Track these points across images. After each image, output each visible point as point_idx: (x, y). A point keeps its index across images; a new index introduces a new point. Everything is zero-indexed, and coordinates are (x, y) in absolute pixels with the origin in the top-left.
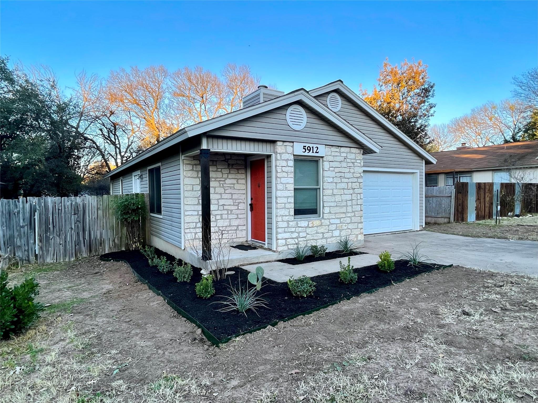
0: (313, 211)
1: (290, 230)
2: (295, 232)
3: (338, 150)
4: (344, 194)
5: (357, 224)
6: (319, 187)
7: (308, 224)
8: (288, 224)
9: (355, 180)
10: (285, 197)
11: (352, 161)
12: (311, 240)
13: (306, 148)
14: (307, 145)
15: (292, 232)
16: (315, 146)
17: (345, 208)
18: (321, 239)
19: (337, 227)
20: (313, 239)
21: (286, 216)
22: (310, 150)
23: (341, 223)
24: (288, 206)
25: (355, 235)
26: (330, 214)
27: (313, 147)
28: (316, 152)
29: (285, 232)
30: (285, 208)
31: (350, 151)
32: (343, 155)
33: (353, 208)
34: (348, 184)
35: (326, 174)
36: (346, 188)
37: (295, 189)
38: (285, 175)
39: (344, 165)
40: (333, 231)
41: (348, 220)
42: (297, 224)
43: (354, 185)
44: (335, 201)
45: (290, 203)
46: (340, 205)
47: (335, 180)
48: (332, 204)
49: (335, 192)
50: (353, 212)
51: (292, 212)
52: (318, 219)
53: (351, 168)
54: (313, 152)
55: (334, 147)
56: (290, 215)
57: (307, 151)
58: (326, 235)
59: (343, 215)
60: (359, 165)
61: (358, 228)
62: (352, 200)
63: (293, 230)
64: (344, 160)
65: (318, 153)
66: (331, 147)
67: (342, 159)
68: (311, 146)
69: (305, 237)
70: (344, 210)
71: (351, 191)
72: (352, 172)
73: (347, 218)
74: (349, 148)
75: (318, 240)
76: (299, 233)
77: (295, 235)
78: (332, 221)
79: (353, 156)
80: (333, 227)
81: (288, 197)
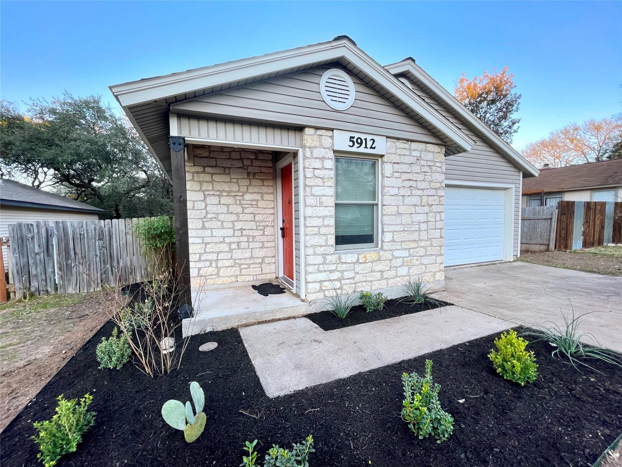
0: (368, 239)
1: (326, 267)
2: (336, 270)
3: (406, 146)
4: (416, 213)
5: (434, 257)
6: (376, 202)
7: (358, 259)
8: (325, 259)
9: (433, 192)
10: (319, 217)
11: (429, 163)
12: (362, 282)
13: (355, 140)
14: (357, 135)
15: (331, 271)
16: (369, 137)
17: (417, 233)
18: (379, 280)
19: (403, 262)
20: (365, 281)
21: (321, 246)
22: (361, 144)
23: (410, 256)
24: (323, 230)
25: (430, 273)
26: (393, 244)
27: (366, 139)
28: (371, 148)
29: (319, 271)
30: (319, 234)
31: (425, 150)
32: (414, 153)
33: (430, 233)
34: (421, 199)
35: (387, 182)
36: (419, 204)
37: (337, 205)
38: (319, 182)
39: (416, 168)
40: (398, 269)
41: (422, 252)
42: (340, 258)
43: (431, 200)
44: (401, 224)
45: (328, 226)
46: (409, 229)
47: (402, 192)
48: (398, 228)
49: (402, 209)
50: (428, 239)
51: (332, 240)
52: (375, 251)
53: (426, 174)
54: (366, 147)
55: (401, 141)
56: (327, 245)
57: (356, 145)
58: (386, 275)
59: (414, 245)
60: (439, 169)
61: (436, 263)
62: (427, 222)
63: (333, 267)
64: (416, 162)
65: (374, 148)
66: (396, 140)
67: (413, 160)
68: (363, 137)
69: (353, 278)
70: (415, 236)
71: (426, 209)
72: (428, 180)
73: (419, 248)
74: (424, 144)
75: (374, 283)
76: (342, 272)
77: (337, 275)
78: (396, 254)
79: (429, 156)
80: (399, 262)
81: (324, 217)
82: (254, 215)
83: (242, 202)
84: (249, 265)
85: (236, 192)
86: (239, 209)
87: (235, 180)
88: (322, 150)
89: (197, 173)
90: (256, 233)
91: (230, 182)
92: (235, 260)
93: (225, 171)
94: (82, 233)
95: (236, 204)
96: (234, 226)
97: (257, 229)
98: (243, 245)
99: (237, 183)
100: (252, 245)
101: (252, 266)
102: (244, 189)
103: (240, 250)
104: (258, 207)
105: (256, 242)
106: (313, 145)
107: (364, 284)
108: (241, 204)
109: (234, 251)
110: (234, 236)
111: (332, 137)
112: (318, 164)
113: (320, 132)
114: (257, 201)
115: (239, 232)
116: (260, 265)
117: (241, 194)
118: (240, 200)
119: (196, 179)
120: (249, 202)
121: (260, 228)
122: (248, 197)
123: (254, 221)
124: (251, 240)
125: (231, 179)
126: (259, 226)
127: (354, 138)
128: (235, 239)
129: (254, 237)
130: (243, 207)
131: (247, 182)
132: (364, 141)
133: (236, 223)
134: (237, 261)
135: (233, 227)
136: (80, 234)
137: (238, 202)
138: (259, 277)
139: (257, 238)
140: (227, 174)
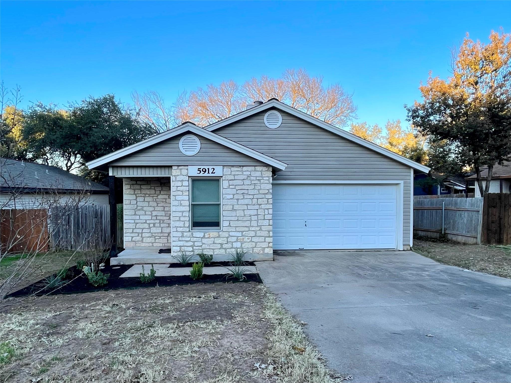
1: (183, 239)
2: (190, 241)
3: (239, 169)
4: (248, 209)
5: (263, 238)
6: (219, 203)
7: (204, 235)
8: (183, 234)
9: (263, 196)
10: (180, 212)
11: (258, 178)
12: (208, 249)
13: (201, 170)
14: (202, 167)
15: (187, 241)
16: (210, 168)
17: (249, 222)
18: (219, 249)
19: (237, 239)
20: (209, 249)
21: (181, 227)
22: (205, 171)
23: (242, 236)
24: (182, 219)
25: (260, 248)
26: (230, 228)
27: (208, 169)
28: (212, 173)
29: (179, 241)
30: (180, 220)
31: (255, 170)
32: (244, 173)
33: (259, 222)
34: (252, 200)
35: (224, 191)
36: (251, 203)
37: (193, 205)
38: (180, 193)
39: (247, 182)
40: (233, 243)
41: (253, 234)
42: (192, 234)
43: (260, 201)
44: (236, 216)
45: (185, 216)
46: (242, 219)
47: (236, 197)
48: (233, 218)
49: (236, 207)
50: (258, 226)
51: (188, 224)
52: (217, 231)
53: (256, 185)
54: (209, 173)
55: (234, 167)
56: (184, 227)
57: (202, 172)
58: (224, 246)
59: (247, 229)
60: (267, 182)
61: (265, 242)
62: (257, 215)
63: (189, 239)
64: (247, 178)
65: (214, 173)
66: (231, 167)
67: (245, 177)
68: (206, 168)
69: (201, 246)
70: (247, 224)
71: (257, 207)
72: (258, 189)
73: (250, 232)
74: (254, 167)
75: (216, 250)
76: (194, 242)
77: (191, 244)
78: (231, 234)
79: (258, 174)
80: (234, 239)
81: (183, 212)
82: (164, 207)
83: (157, 200)
84: (160, 237)
85: (154, 194)
86: (155, 204)
87: (153, 188)
88: (182, 176)
89: (133, 184)
90: (165, 218)
91: (150, 189)
92: (152, 233)
93: (147, 183)
94: (86, 213)
95: (153, 201)
96: (152, 213)
97: (165, 216)
98: (156, 225)
99: (154, 189)
100: (162, 225)
101: (162, 238)
102: (158, 192)
103: (155, 228)
104: (166, 203)
105: (165, 223)
106: (176, 175)
107: (208, 250)
108: (156, 201)
109: (152, 228)
110: (151, 219)
111: (187, 169)
112: (179, 184)
113: (180, 168)
114: (166, 199)
115: (155, 217)
116: (167, 238)
117: (157, 195)
118: (155, 199)
119: (132, 188)
120: (161, 200)
121: (167, 215)
122: (160, 197)
123: (164, 211)
124: (162, 222)
125: (151, 187)
126: (167, 214)
127: (200, 169)
128: (152, 221)
129: (163, 220)
130: (157, 203)
131: (160, 188)
132: (207, 170)
133: (153, 212)
134: (153, 234)
135: (151, 215)
136: (85, 214)
137: (154, 200)
138: (166, 244)
139: (165, 221)
140: (149, 184)
